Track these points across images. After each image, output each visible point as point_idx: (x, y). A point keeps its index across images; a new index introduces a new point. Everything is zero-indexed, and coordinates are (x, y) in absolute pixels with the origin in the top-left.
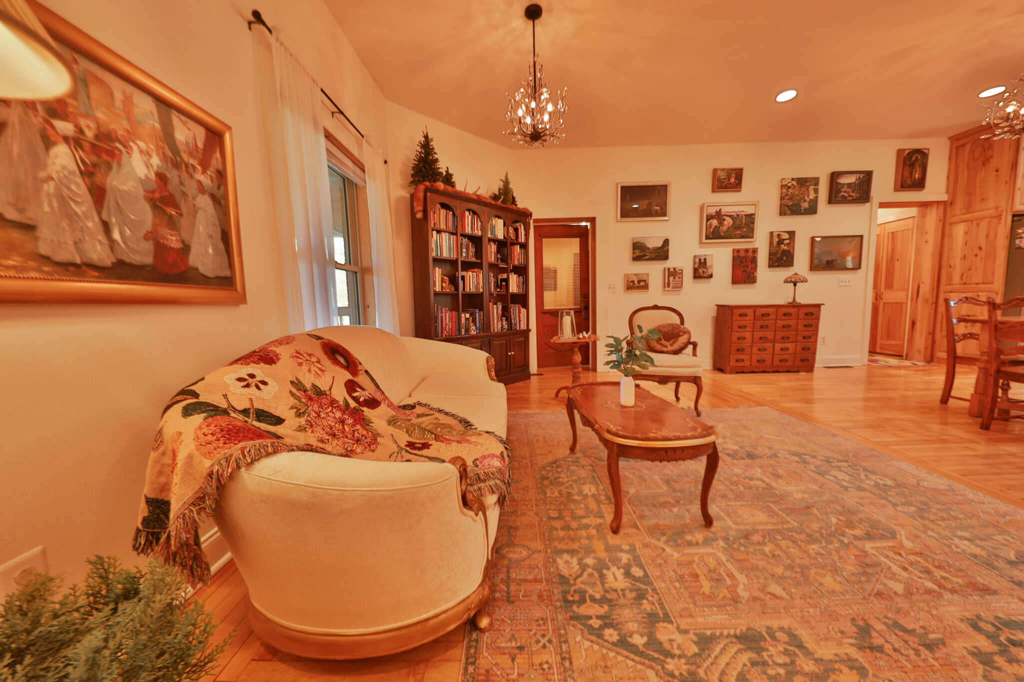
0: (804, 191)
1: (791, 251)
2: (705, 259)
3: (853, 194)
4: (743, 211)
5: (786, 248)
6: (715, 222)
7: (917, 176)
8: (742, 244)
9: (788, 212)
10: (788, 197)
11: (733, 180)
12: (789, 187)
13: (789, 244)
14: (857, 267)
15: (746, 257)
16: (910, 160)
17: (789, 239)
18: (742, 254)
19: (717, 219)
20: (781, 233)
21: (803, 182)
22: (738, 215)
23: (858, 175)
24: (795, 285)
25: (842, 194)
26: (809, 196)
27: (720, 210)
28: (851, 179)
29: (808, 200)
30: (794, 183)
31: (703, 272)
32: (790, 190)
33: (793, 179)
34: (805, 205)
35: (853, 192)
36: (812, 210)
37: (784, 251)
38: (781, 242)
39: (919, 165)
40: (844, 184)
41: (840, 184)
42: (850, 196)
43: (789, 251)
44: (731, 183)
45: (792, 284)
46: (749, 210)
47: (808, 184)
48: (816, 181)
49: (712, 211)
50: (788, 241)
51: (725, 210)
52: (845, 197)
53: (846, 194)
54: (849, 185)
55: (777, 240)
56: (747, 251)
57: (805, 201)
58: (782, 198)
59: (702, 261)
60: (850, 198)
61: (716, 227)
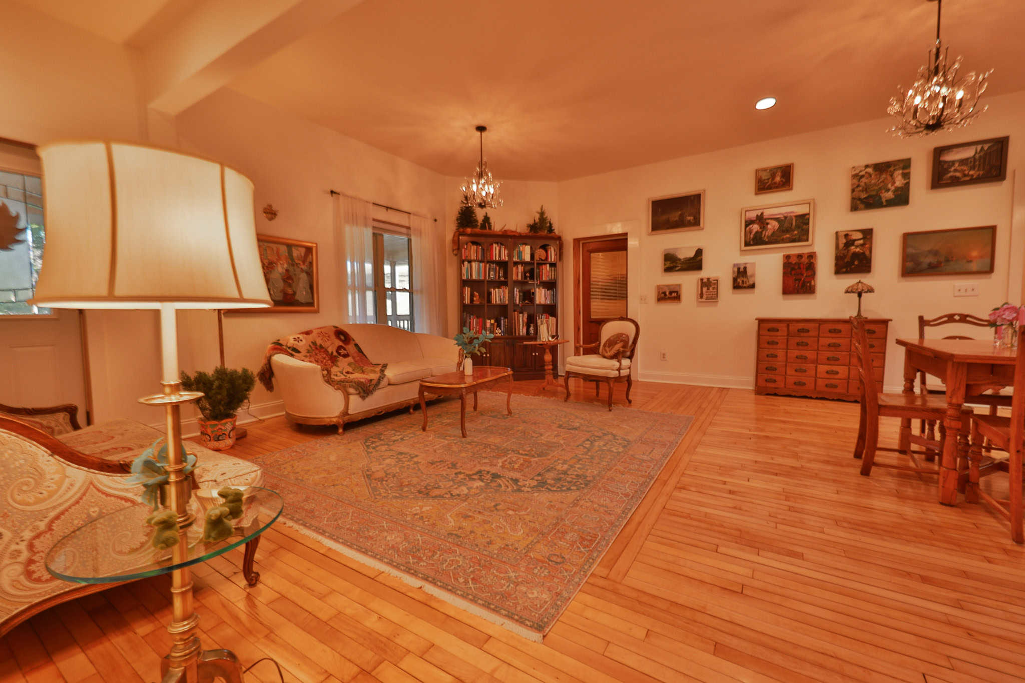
0: (886, 178)
1: (867, 253)
2: (745, 268)
3: (971, 172)
4: (792, 212)
5: (858, 250)
6: (756, 227)
8: (795, 249)
9: (862, 206)
10: (861, 188)
11: (778, 179)
12: (862, 177)
13: (862, 245)
14: (988, 269)
15: (799, 264)
17: (863, 238)
18: (794, 260)
19: (758, 224)
20: (850, 233)
21: (882, 168)
22: (786, 217)
23: (979, 146)
24: (860, 295)
25: (951, 174)
26: (894, 183)
27: (762, 214)
28: (969, 153)
29: (893, 188)
30: (870, 170)
31: (743, 281)
32: (864, 180)
33: (867, 166)
34: (890, 195)
35: (972, 169)
36: (902, 198)
38: (850, 243)
40: (953, 162)
41: (946, 162)
42: (965, 175)
43: (863, 253)
44: (775, 183)
46: (802, 210)
47: (892, 169)
48: (905, 164)
49: (753, 215)
50: (861, 242)
51: (767, 213)
52: (957, 178)
53: (958, 174)
54: (963, 162)
55: (844, 241)
56: (800, 256)
57: (888, 190)
58: (853, 191)
59: (742, 269)
60: (967, 178)
61: (757, 232)
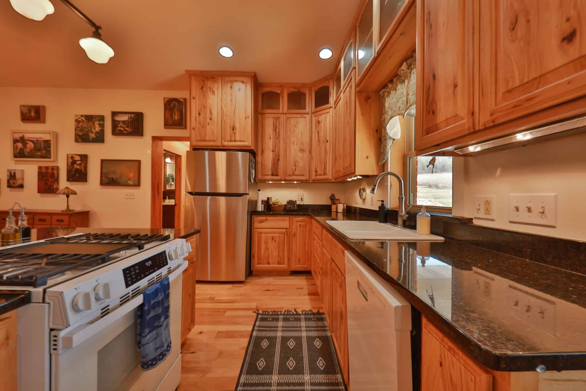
0: (91, 125)
1: (83, 170)
2: (15, 173)
3: (128, 129)
4: (41, 138)
5: (78, 167)
6: (20, 145)
7: (176, 118)
8: (45, 163)
9: (80, 140)
10: (79, 129)
11: (33, 114)
12: (80, 122)
13: (80, 164)
15: (47, 173)
16: (169, 106)
17: (81, 160)
18: (44, 171)
19: (21, 143)
20: (74, 156)
21: (89, 118)
22: (37, 140)
23: (130, 115)
24: (68, 196)
25: (119, 128)
26: (95, 129)
27: (23, 136)
28: (125, 118)
29: (94, 131)
30: (83, 118)
31: (13, 183)
32: (81, 124)
33: (82, 116)
34: (93, 135)
35: (127, 127)
36: (100, 139)
37: (77, 169)
38: (74, 162)
39: (177, 110)
40: (119, 121)
41: (116, 121)
42: (125, 130)
43: (81, 170)
44: (31, 117)
45: (65, 196)
46: (47, 137)
47: (94, 120)
48: (102, 118)
49: (18, 136)
50: (80, 162)
51: (27, 136)
52: (122, 131)
53: (122, 129)
54: (124, 122)
55: (71, 161)
56: (47, 168)
57: (92, 132)
58: (76, 130)
59: (12, 174)
60: (126, 132)
61: (21, 148)
